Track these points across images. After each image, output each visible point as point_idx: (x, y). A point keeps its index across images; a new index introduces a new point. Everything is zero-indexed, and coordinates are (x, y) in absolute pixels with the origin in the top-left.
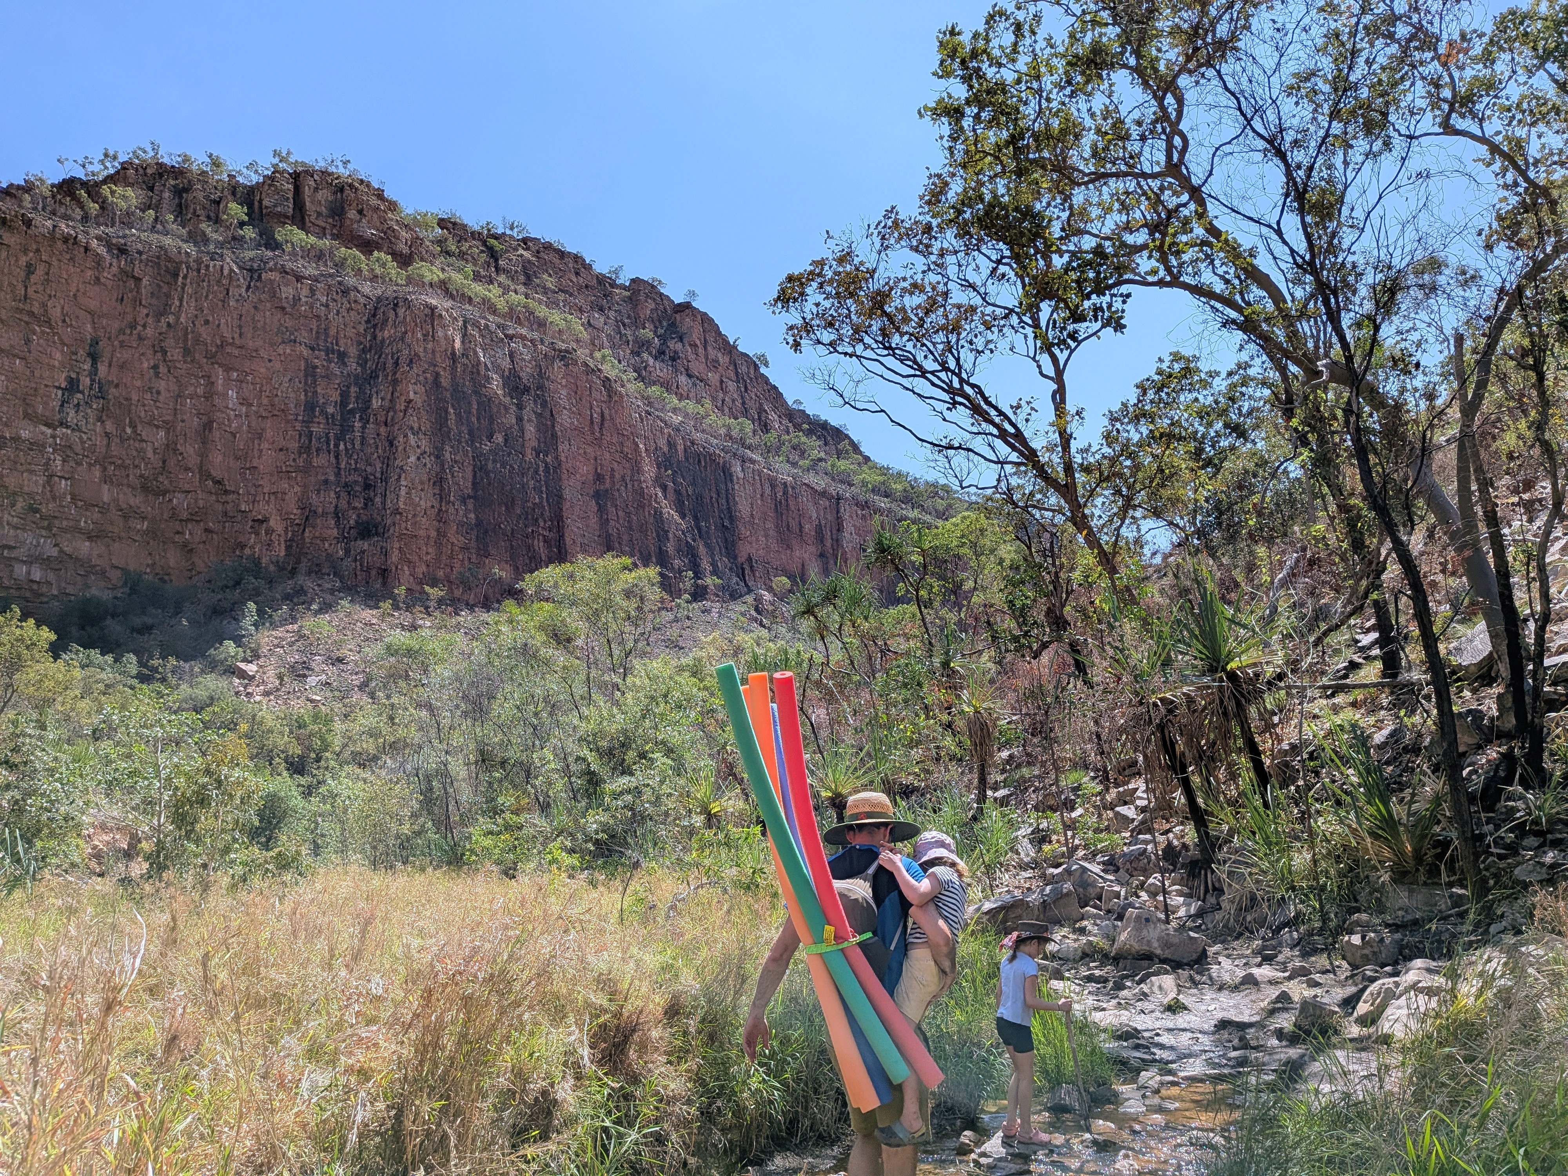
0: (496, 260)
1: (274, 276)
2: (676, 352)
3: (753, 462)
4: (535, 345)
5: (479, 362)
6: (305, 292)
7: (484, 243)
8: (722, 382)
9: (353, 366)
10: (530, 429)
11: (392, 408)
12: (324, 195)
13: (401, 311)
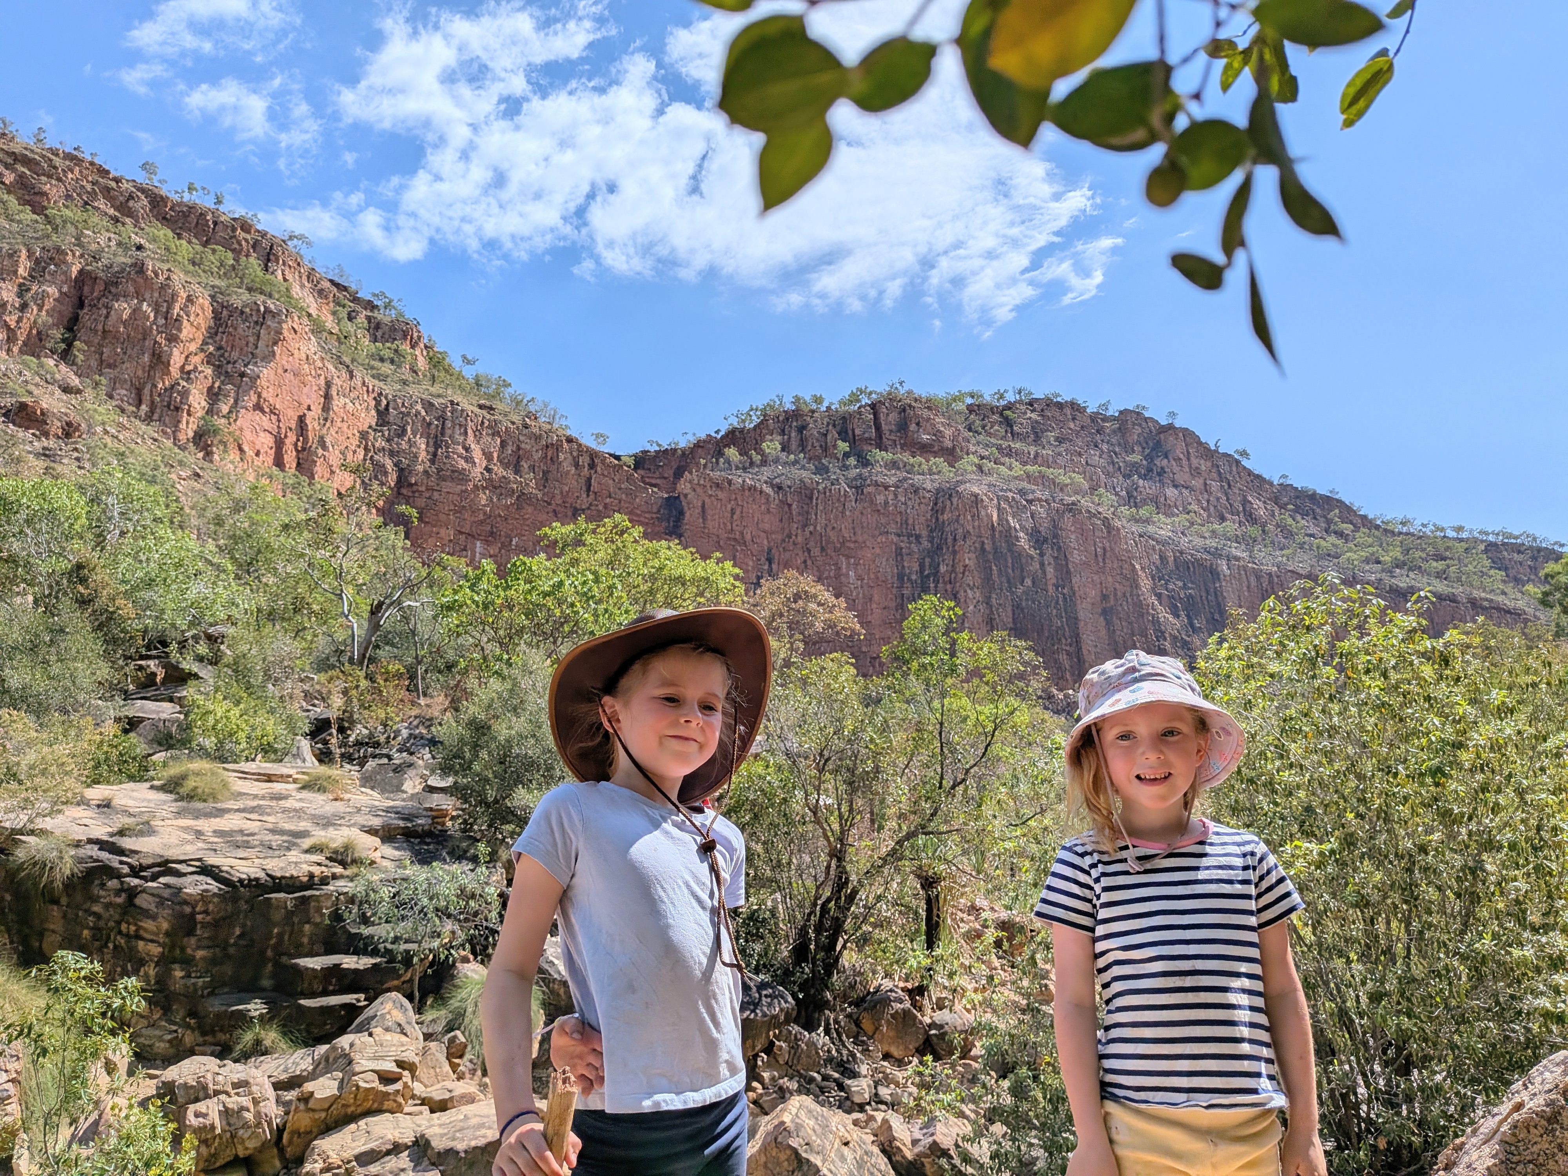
0: (1011, 427)
1: (871, 489)
2: (1162, 468)
3: (1237, 559)
4: (1049, 504)
5: (1010, 527)
6: (891, 497)
7: (1001, 414)
8: (1205, 484)
9: (926, 544)
10: (1050, 570)
11: (953, 570)
12: (894, 417)
13: (955, 500)
